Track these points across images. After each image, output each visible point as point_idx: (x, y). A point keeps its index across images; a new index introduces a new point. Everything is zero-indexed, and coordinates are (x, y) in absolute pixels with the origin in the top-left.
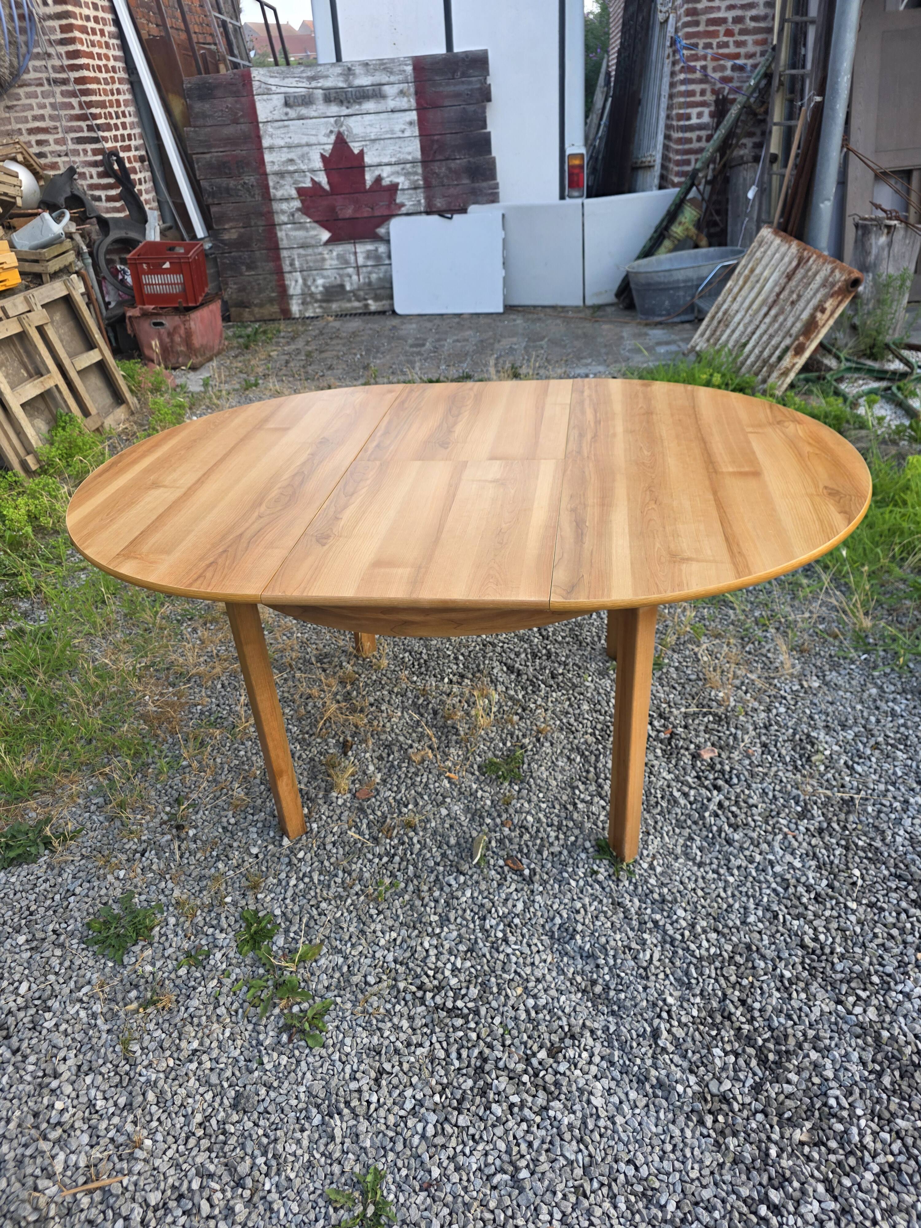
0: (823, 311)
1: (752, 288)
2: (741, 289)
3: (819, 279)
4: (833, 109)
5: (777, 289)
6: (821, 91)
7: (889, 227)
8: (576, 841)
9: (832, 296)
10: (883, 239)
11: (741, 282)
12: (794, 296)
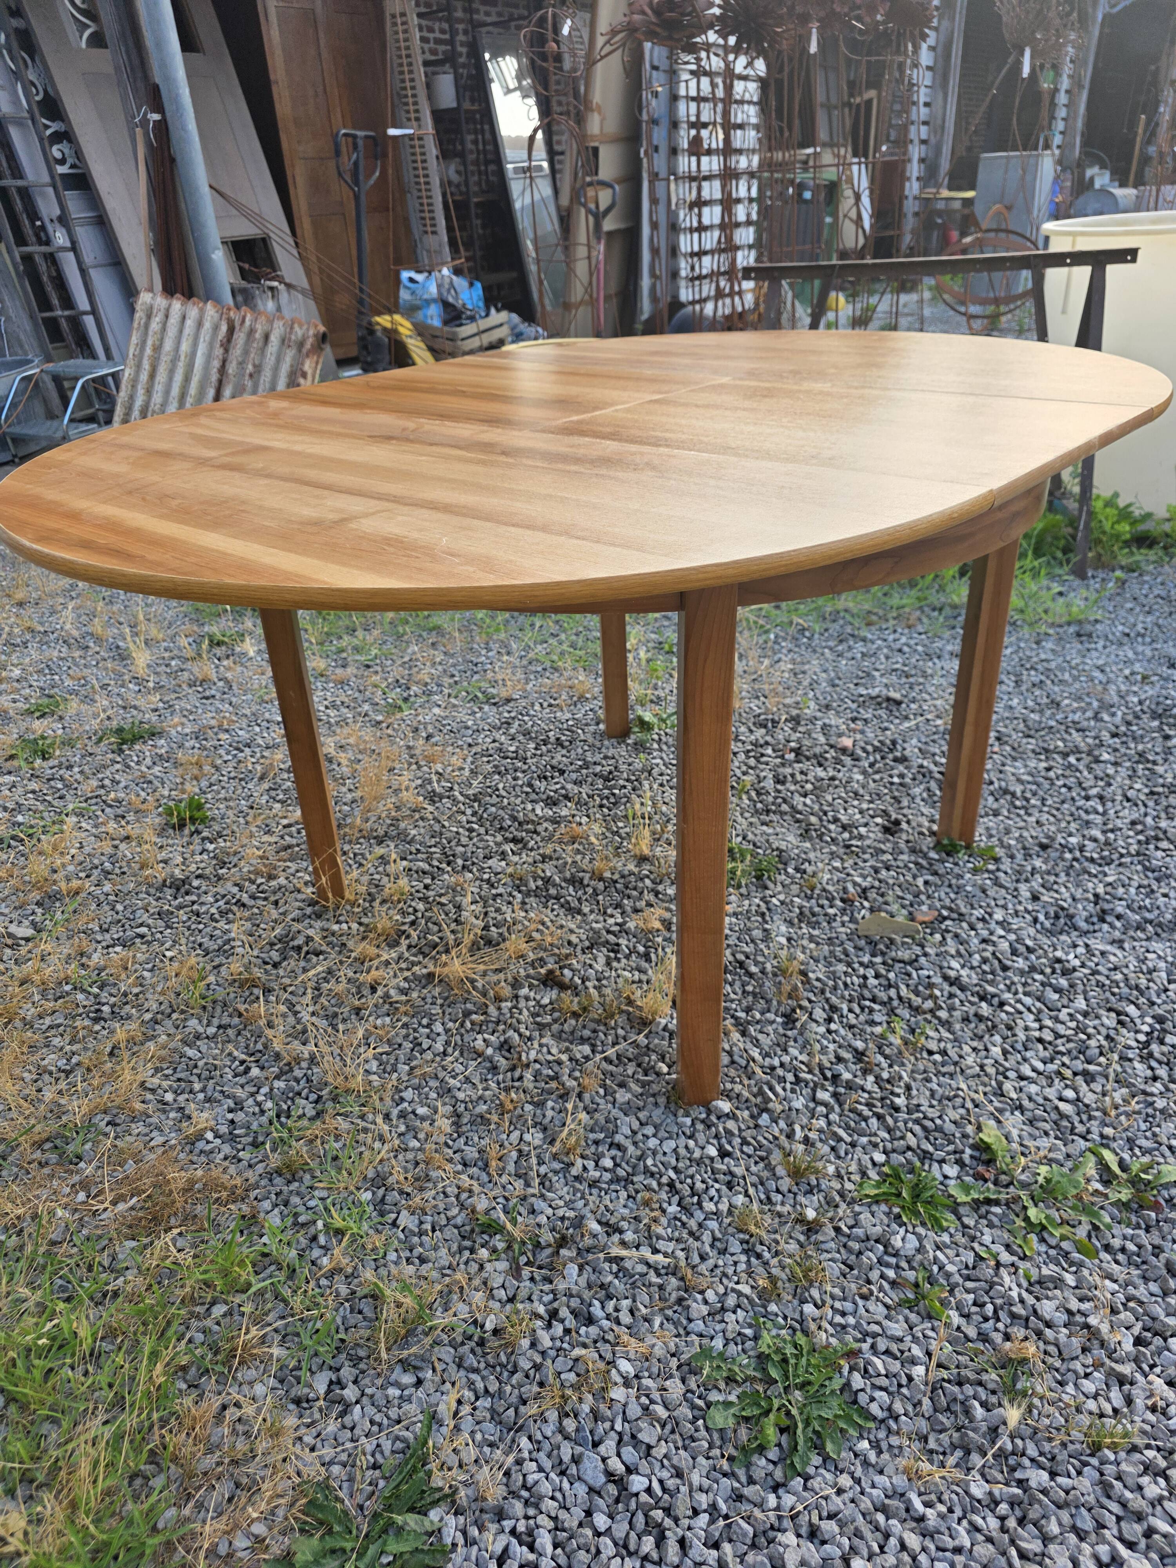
0: (304, 375)
1: (171, 372)
2: (152, 376)
3: (274, 339)
4: (184, 128)
5: (216, 364)
6: (158, 107)
7: (272, 289)
8: (916, 864)
9: (307, 356)
10: (270, 305)
11: (146, 365)
12: (250, 368)
